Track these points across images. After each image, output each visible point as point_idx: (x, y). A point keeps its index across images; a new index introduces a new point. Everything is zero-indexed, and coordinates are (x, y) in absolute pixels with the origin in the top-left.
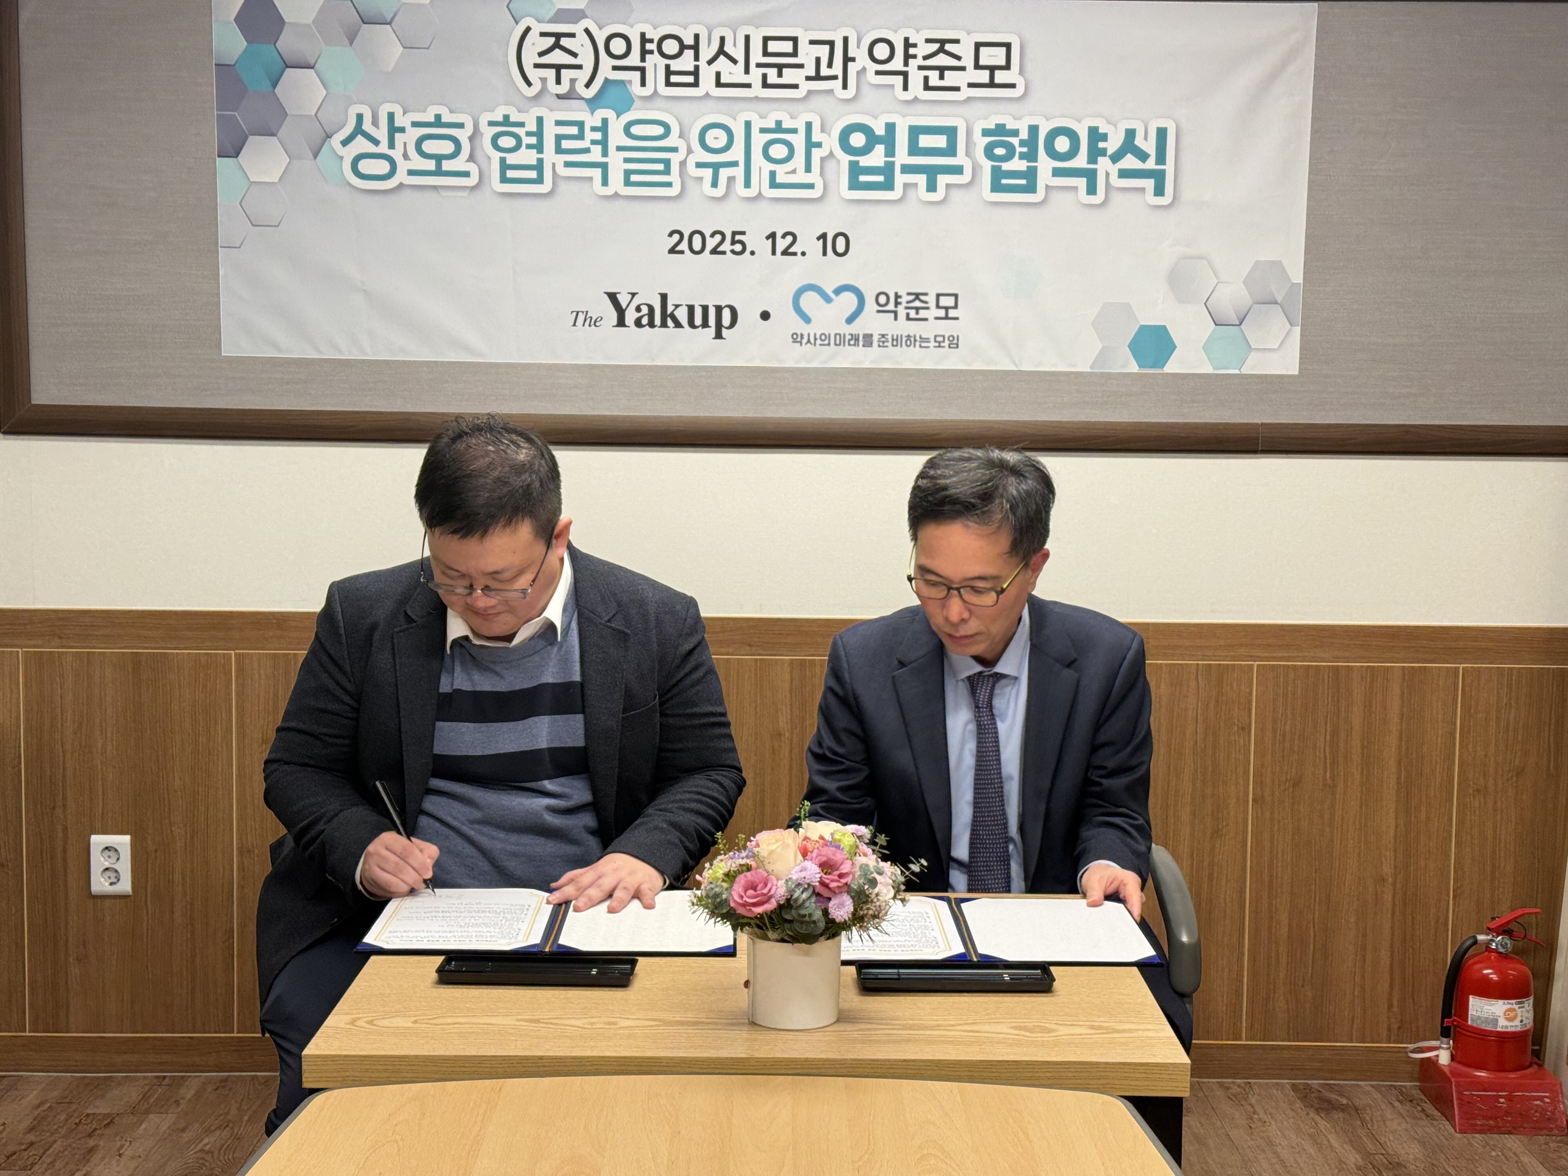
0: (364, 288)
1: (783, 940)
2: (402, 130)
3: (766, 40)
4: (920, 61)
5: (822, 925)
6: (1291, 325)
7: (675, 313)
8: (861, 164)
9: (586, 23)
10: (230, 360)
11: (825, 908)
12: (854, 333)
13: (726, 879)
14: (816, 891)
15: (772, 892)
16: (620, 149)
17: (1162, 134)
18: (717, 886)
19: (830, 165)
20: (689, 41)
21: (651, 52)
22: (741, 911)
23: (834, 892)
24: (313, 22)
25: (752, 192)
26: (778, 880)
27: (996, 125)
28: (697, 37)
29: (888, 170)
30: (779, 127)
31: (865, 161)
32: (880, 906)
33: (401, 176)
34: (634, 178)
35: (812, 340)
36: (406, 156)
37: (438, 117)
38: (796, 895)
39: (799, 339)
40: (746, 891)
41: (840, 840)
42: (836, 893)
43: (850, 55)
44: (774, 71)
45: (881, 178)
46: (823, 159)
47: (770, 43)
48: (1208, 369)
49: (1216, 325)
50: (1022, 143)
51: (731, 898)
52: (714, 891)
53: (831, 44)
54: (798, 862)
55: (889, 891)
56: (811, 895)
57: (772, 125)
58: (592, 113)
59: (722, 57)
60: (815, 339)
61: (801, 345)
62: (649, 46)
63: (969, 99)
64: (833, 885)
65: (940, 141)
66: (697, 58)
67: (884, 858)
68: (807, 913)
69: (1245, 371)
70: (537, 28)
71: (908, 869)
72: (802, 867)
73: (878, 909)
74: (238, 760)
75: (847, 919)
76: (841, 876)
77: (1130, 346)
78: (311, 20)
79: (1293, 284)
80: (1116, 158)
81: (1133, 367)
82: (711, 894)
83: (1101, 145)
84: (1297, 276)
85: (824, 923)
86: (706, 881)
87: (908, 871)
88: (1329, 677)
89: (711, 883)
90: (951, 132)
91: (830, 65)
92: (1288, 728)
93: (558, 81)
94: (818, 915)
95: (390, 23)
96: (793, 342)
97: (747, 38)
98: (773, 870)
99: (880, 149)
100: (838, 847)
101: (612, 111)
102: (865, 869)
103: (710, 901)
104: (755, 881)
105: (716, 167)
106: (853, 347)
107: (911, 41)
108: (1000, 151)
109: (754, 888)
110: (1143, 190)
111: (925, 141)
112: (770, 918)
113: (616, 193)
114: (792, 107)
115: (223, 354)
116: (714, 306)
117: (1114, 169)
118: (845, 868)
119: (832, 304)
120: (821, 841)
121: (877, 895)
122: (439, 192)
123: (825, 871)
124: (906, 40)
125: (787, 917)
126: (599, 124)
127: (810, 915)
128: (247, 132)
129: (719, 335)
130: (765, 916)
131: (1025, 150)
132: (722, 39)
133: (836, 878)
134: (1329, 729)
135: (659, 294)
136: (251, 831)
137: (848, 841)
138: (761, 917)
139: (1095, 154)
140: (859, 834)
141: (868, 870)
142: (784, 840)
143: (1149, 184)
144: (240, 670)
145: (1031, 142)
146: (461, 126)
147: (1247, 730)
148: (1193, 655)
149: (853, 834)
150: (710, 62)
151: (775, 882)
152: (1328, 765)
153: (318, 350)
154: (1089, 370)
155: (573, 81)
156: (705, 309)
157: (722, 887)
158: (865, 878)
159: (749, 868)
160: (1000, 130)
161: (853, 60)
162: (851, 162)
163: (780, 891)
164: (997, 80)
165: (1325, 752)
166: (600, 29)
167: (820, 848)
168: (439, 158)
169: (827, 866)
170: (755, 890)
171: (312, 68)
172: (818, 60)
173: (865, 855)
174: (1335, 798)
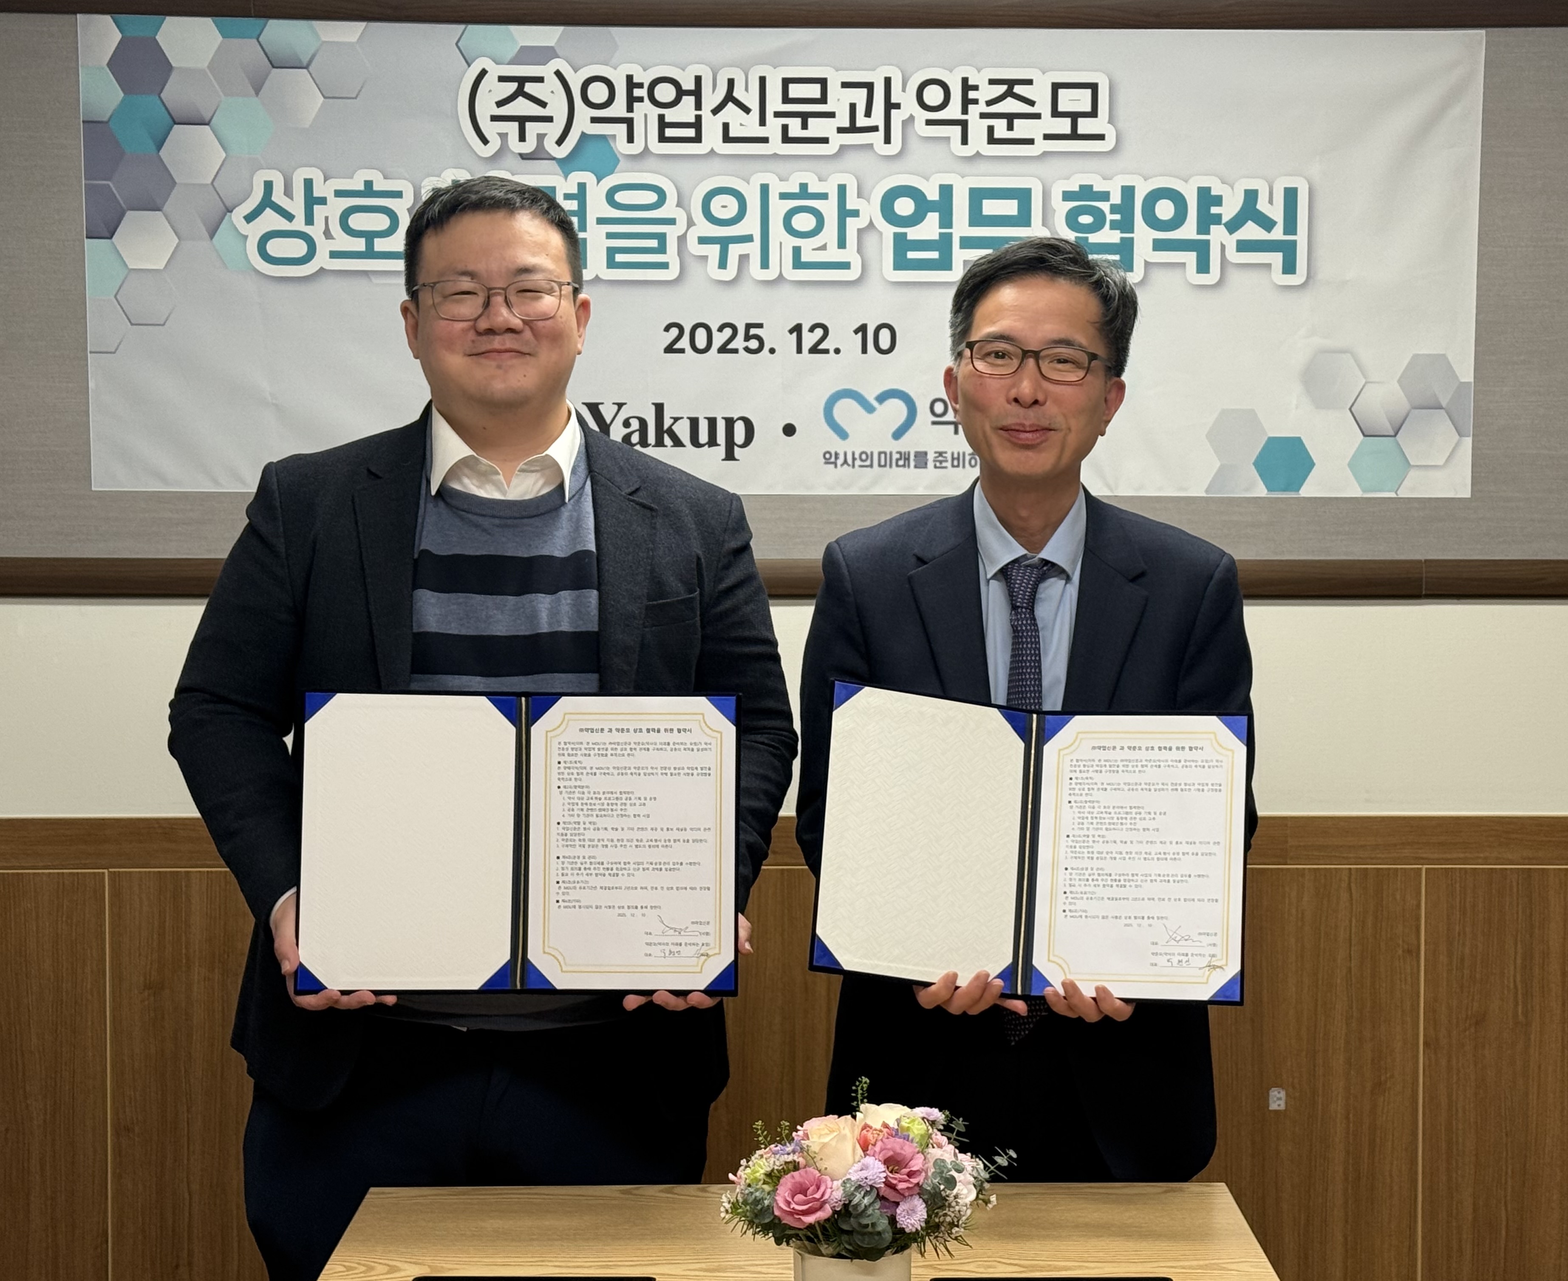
0: (274, 401)
1: (839, 1256)
2: (323, 201)
3: (786, 82)
4: (982, 108)
5: (888, 1236)
6: (1460, 435)
7: (674, 427)
8: (909, 237)
9: (557, 64)
10: (102, 496)
11: (892, 1215)
12: (903, 451)
13: (768, 1180)
14: (881, 1194)
15: (826, 1197)
16: (601, 221)
17: (1291, 195)
18: (757, 1190)
19: (871, 240)
20: (688, 84)
21: (640, 99)
22: (787, 1220)
23: (903, 1195)
24: (208, 67)
25: (771, 274)
26: (832, 1180)
27: (1081, 186)
28: (698, 80)
29: (944, 244)
30: (804, 192)
31: (914, 233)
32: (959, 1211)
33: (322, 260)
34: (620, 258)
35: (850, 461)
36: (328, 234)
37: (369, 184)
38: (856, 1201)
39: (833, 459)
40: (793, 1198)
41: (908, 1129)
42: (905, 1197)
43: (894, 100)
44: (798, 121)
45: (935, 255)
46: (860, 231)
47: (791, 87)
48: (1355, 492)
49: (1365, 435)
50: (1114, 209)
51: (775, 1205)
52: (753, 1196)
53: (870, 86)
54: (857, 1158)
55: (969, 1191)
56: (875, 1199)
57: (796, 190)
58: (566, 177)
59: (730, 104)
60: (854, 459)
61: (836, 466)
62: (637, 92)
63: (1045, 154)
64: (901, 1186)
65: (1010, 207)
66: (698, 106)
67: (963, 1149)
68: (870, 1222)
69: (1404, 493)
70: (495, 71)
71: (993, 1162)
72: (863, 1164)
73: (958, 1215)
74: (113, 1010)
75: (919, 1228)
76: (911, 1174)
77: (1256, 464)
78: (206, 64)
79: (1461, 383)
80: (1233, 226)
81: (1261, 491)
82: (751, 1199)
83: (1214, 210)
84: (1466, 373)
85: (891, 1234)
86: (743, 1182)
87: (993, 1165)
88: (1518, 884)
89: (749, 1186)
90: (1023, 196)
91: (868, 114)
92: (1467, 951)
93: (522, 138)
94: (883, 1224)
95: (306, 67)
96: (826, 463)
97: (763, 80)
98: (826, 1169)
99: (933, 218)
100: (906, 1138)
101: (593, 175)
102: (940, 1166)
103: (748, 1208)
104: (805, 1183)
105: (724, 243)
106: (901, 469)
107: (971, 83)
108: (1086, 219)
109: (804, 1192)
110: (1268, 266)
111: (990, 207)
112: (824, 1228)
113: (597, 276)
114: (822, 166)
115: (93, 489)
116: (723, 418)
117: (1231, 241)
118: (916, 1164)
119: (876, 413)
120: (885, 1130)
121: (956, 1197)
122: (371, 280)
123: (890, 1168)
124: (965, 80)
125: (845, 1227)
126: (574, 190)
127: (873, 1225)
128: (123, 205)
129: (730, 456)
130: (817, 1225)
131: (1117, 217)
132: (731, 83)
133: (905, 1177)
134: (1520, 950)
135: (653, 404)
136: (130, 1103)
137: (918, 1130)
138: (811, 1227)
139: (1206, 221)
140: (931, 1118)
141: (944, 1167)
142: (839, 1129)
143: (1276, 259)
144: (116, 894)
145: (1125, 208)
146: (398, 195)
147: (1414, 954)
148: (1343, 857)
149: (923, 1119)
150: (716, 111)
151: (829, 1183)
152: (1520, 996)
153: (216, 482)
154: (1204, 495)
155: (541, 137)
156: (712, 422)
157: (763, 1190)
158: (942, 1177)
159: (796, 1167)
160: (1086, 192)
161: (897, 106)
162: (896, 235)
163: (835, 1193)
164: (1081, 131)
165: (1515, 981)
166: (576, 72)
167: (884, 1140)
168: (370, 236)
169: (893, 1163)
170: (806, 1196)
171: (207, 124)
172: (853, 107)
173: (940, 1146)
174: (1530, 1039)
